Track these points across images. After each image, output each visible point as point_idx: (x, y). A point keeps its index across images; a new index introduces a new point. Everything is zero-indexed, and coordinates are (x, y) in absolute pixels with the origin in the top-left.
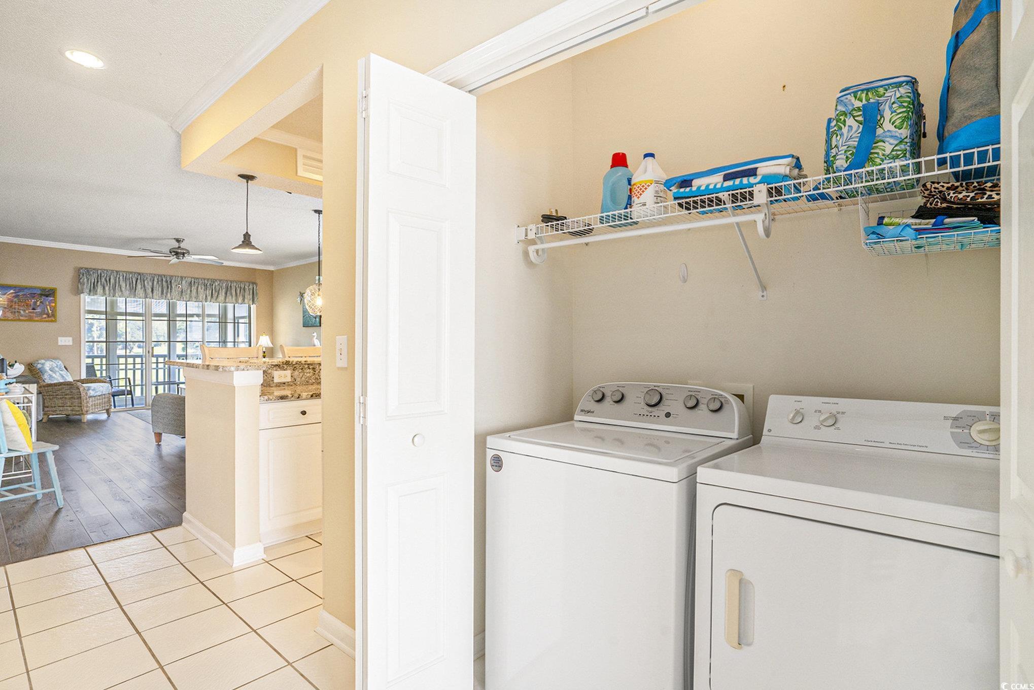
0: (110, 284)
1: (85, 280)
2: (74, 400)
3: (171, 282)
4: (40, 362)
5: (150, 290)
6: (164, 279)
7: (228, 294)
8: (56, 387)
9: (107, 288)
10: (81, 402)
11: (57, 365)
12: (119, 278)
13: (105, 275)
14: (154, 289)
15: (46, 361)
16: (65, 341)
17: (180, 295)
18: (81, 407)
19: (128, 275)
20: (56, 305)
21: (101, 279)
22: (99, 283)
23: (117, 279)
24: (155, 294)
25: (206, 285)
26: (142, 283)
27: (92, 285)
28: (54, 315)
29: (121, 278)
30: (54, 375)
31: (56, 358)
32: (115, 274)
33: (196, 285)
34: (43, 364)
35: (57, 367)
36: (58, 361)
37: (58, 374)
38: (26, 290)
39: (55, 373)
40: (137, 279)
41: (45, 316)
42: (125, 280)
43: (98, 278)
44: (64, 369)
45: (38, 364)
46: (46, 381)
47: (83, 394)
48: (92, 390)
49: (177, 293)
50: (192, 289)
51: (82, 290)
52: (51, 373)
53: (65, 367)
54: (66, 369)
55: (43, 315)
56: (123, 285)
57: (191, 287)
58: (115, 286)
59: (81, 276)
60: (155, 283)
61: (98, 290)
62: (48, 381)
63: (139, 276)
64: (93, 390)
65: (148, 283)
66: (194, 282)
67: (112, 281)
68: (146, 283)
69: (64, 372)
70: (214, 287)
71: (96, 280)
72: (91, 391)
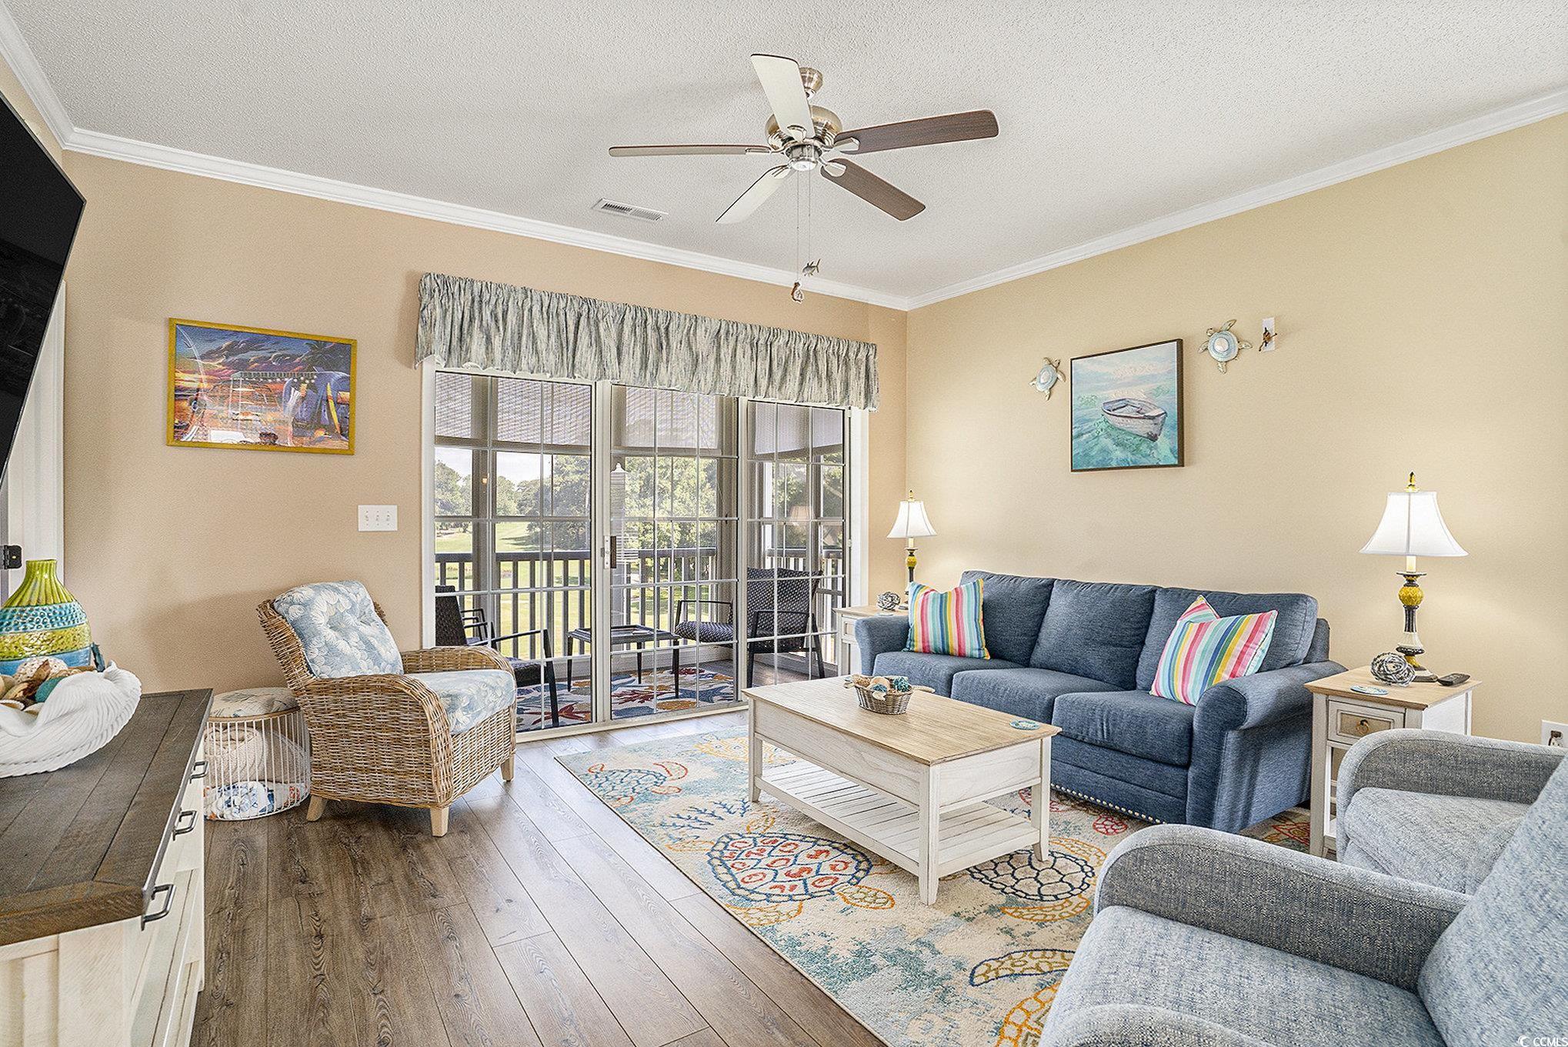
0: (505, 330)
1: (438, 310)
2: (406, 752)
3: (667, 329)
4: (297, 596)
5: (614, 351)
6: (650, 320)
7: (809, 374)
8: (346, 697)
9: (497, 342)
10: (429, 758)
11: (353, 605)
12: (531, 310)
13: (493, 302)
14: (625, 349)
15: (317, 589)
16: (379, 518)
17: (689, 374)
18: (429, 776)
19: (555, 301)
20: (353, 396)
21: (480, 312)
22: (477, 323)
23: (526, 313)
24: (625, 364)
25: (754, 345)
26: (593, 329)
27: (456, 332)
28: (345, 432)
29: (536, 309)
30: (342, 645)
31: (347, 579)
32: (520, 296)
33: (732, 340)
34: (307, 605)
35: (352, 611)
36: (355, 587)
37: (354, 638)
38: (267, 345)
39: (346, 637)
40: (580, 315)
41: (321, 433)
42: (548, 315)
43: (472, 306)
44: (375, 615)
45: (292, 603)
46: (315, 668)
47: (434, 726)
48: (465, 709)
49: (682, 364)
50: (722, 355)
51: (429, 343)
52: (330, 635)
53: (376, 606)
54: (381, 614)
55: (316, 429)
56: (541, 332)
57: (719, 347)
58: (520, 338)
59: (426, 298)
60: (627, 330)
61: (474, 347)
62: (325, 670)
63: (585, 306)
64: (469, 708)
65: (607, 329)
66: (728, 332)
67: (511, 318)
68: (602, 330)
69: (373, 630)
70: (774, 350)
71: (467, 315)
72: (459, 715)
